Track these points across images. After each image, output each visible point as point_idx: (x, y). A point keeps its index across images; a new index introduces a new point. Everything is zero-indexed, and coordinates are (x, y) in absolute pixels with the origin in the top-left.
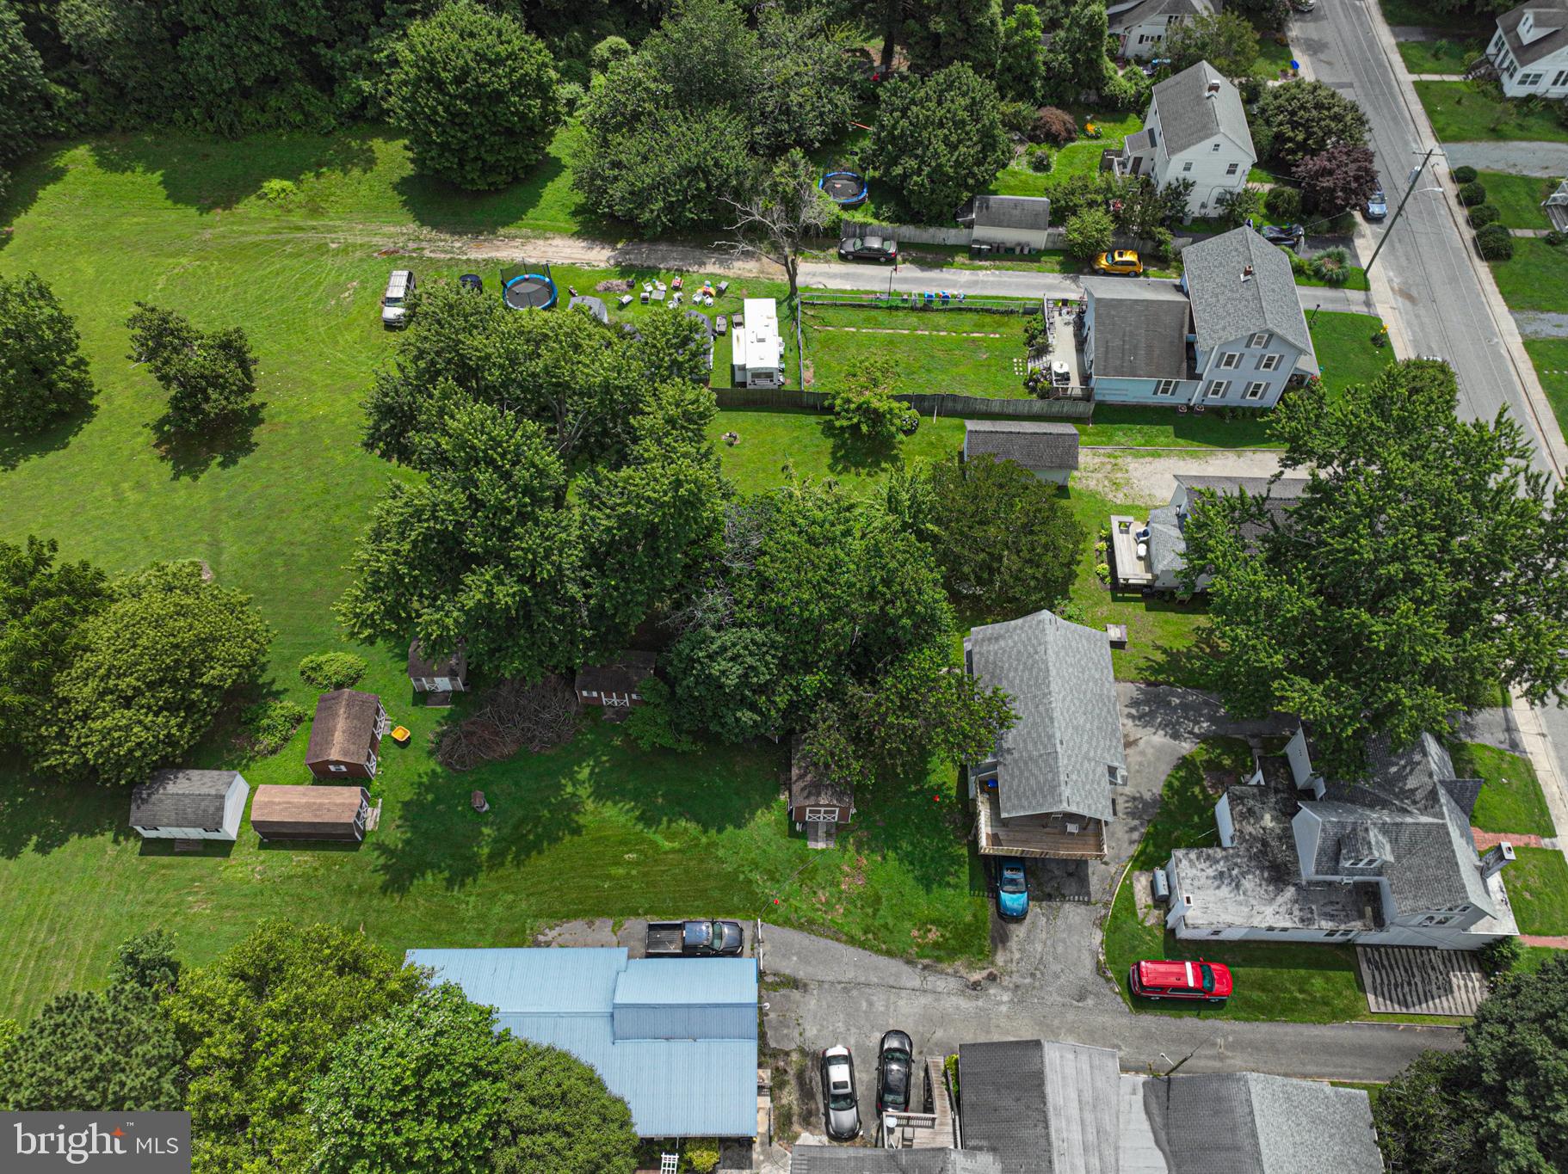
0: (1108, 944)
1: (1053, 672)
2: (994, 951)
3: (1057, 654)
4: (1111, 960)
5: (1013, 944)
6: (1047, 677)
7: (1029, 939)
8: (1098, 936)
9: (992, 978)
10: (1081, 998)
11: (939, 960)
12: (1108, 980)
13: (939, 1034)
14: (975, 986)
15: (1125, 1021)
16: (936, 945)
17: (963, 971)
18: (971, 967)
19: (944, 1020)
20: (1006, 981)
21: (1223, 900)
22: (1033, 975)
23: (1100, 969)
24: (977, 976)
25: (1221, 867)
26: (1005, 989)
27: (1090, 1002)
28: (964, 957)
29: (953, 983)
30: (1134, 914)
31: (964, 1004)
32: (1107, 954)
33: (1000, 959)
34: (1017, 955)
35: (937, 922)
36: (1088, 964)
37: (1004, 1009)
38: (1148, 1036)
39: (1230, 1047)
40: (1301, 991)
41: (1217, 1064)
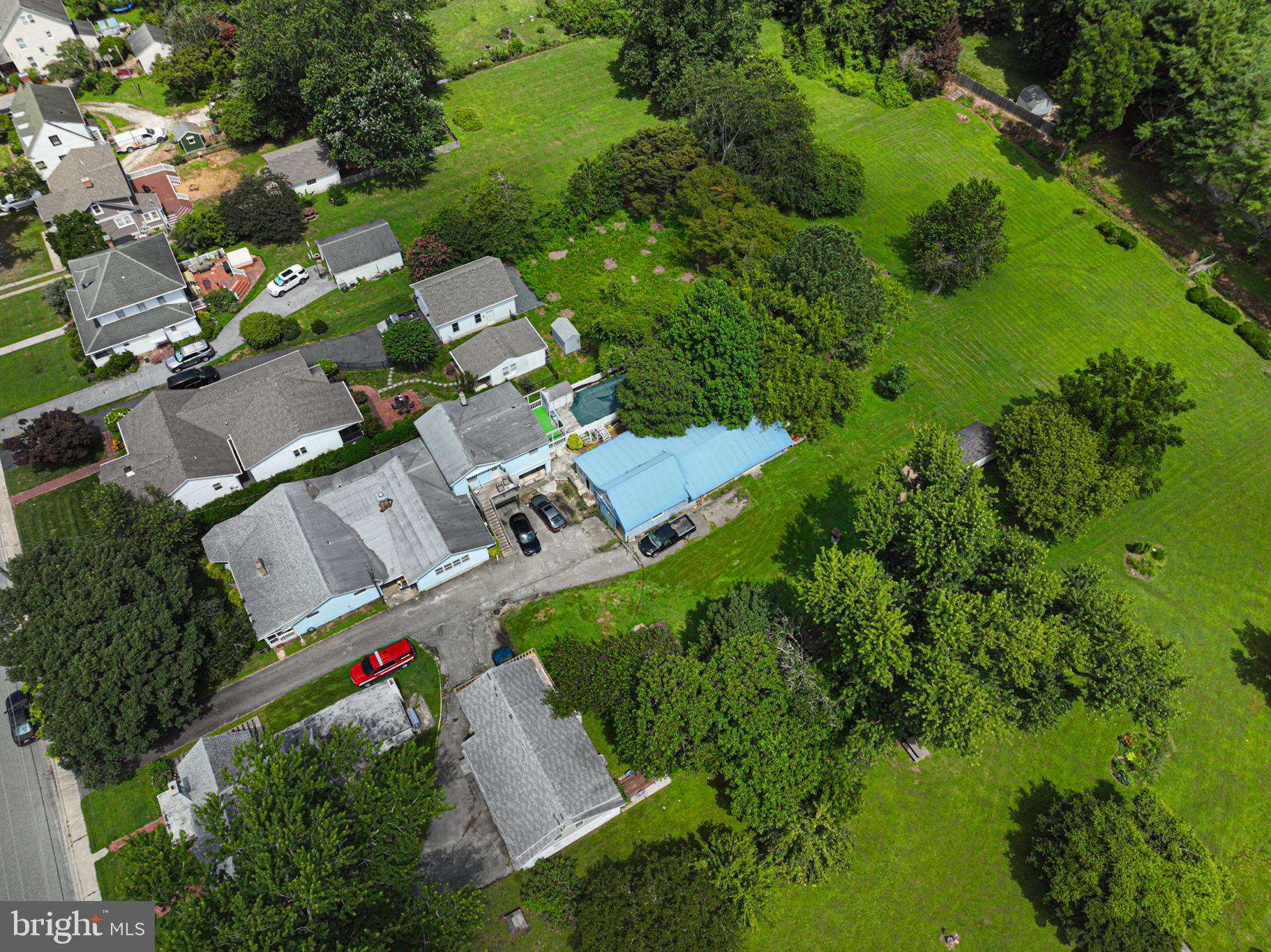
0: (436, 668)
1: (541, 772)
2: (502, 626)
3: (545, 791)
4: (430, 659)
5: (493, 637)
6: (543, 764)
7: (485, 644)
8: (443, 670)
9: (496, 612)
10: (440, 629)
11: (531, 604)
12: (428, 648)
13: (512, 568)
14: (504, 603)
15: (411, 629)
16: (537, 610)
17: (514, 605)
18: (512, 611)
19: (513, 575)
20: (487, 614)
21: (369, 708)
22: (474, 625)
23: (435, 651)
24: (506, 607)
25: (375, 730)
26: (487, 610)
27: (434, 629)
28: (518, 613)
29: (517, 596)
30: (425, 697)
31: (506, 590)
32: (434, 662)
33: (497, 624)
34: (488, 632)
35: (542, 624)
36: (443, 650)
37: (482, 599)
38: (394, 629)
39: (343, 649)
40: (305, 706)
41: (350, 634)
